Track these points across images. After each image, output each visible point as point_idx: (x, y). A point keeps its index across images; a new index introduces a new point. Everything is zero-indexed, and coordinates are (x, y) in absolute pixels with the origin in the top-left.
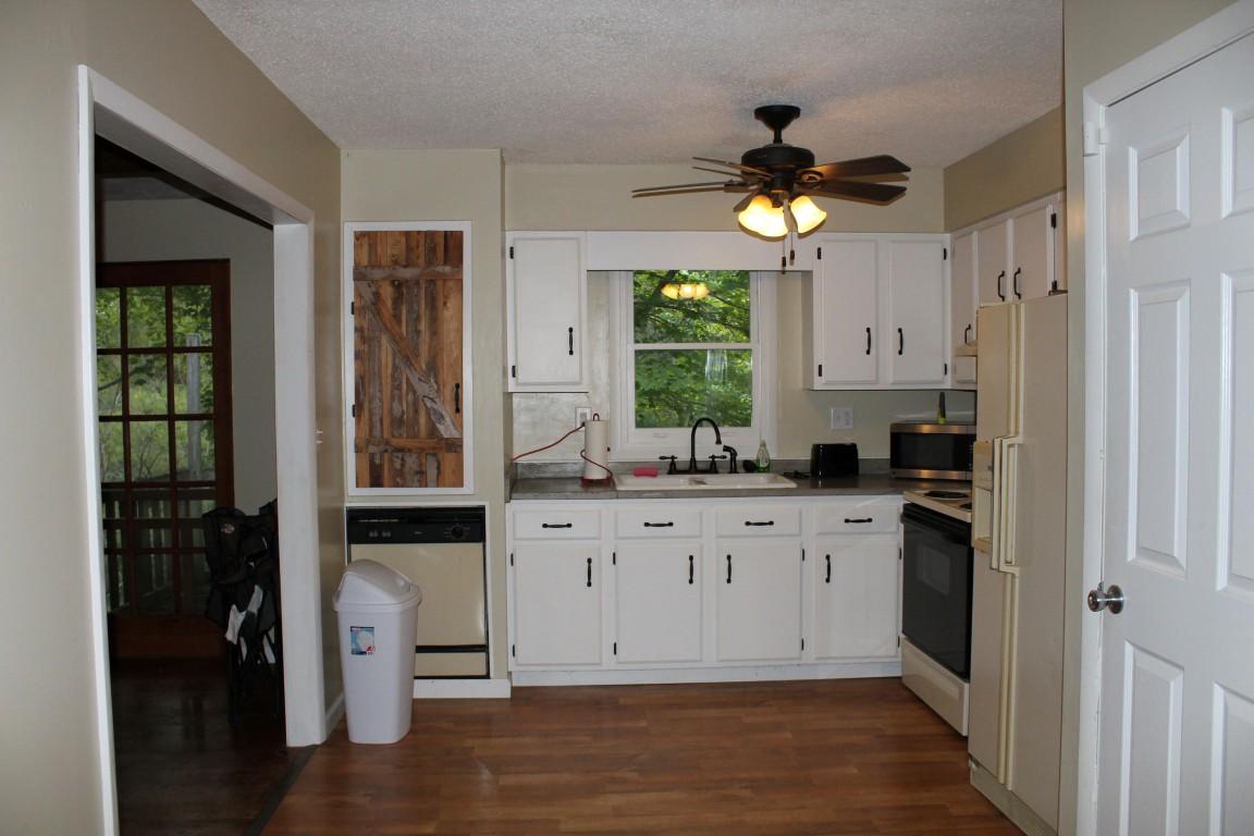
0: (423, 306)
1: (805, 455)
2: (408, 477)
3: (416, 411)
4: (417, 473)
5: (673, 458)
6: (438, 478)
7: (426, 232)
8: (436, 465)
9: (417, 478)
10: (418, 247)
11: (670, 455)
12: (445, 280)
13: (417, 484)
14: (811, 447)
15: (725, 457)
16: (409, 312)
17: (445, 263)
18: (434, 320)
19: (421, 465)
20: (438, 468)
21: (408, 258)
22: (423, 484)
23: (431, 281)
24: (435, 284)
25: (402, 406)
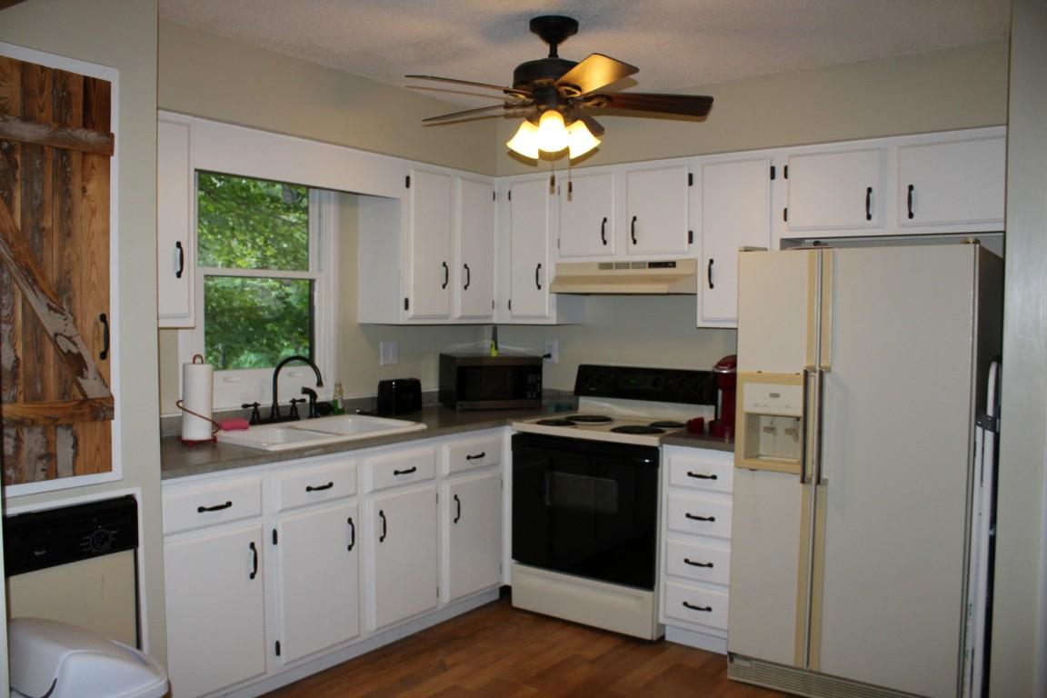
0: (49, 190)
1: (373, 392)
2: (25, 466)
3: (40, 358)
4: (41, 458)
5: (256, 405)
6: (74, 462)
7: (56, 71)
8: (71, 441)
9: (40, 465)
10: (42, 92)
11: (252, 403)
12: (84, 154)
13: (42, 475)
14: (377, 384)
15: (303, 401)
16: (25, 197)
17: (85, 126)
18: (67, 214)
19: (48, 443)
20: (75, 446)
21: (24, 107)
22: (52, 474)
23: (63, 150)
24: (68, 157)
25: (15, 351)
